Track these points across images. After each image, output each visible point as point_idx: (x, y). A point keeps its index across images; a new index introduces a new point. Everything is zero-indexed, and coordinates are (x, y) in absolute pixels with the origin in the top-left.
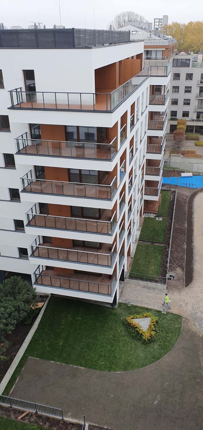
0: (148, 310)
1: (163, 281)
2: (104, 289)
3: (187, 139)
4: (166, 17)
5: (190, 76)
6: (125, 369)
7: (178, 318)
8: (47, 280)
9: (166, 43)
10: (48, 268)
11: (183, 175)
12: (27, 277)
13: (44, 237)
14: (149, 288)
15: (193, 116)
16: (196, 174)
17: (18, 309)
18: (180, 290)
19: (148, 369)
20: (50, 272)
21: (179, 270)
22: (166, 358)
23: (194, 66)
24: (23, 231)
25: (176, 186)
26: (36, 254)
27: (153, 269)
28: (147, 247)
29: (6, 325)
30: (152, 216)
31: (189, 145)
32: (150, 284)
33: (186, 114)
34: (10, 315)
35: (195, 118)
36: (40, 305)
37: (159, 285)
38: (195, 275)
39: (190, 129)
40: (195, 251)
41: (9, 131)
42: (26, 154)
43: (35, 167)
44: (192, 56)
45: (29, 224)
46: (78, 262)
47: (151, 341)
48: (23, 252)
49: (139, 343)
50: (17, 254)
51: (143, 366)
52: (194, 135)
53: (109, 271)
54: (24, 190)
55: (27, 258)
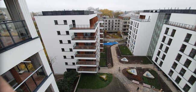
0: (105, 74)
1: (107, 66)
2: (95, 70)
3: (107, 34)
4: (98, 8)
5: (106, 21)
6: (102, 88)
7: (111, 74)
8: (80, 69)
9: (101, 14)
10: (80, 66)
11: (107, 42)
12: (75, 69)
13: (79, 59)
14: (104, 69)
15: (108, 29)
16: (110, 42)
17: (74, 77)
18: (111, 68)
19: (107, 87)
20: (81, 68)
21: (110, 64)
22: (110, 84)
23: (107, 19)
24: (74, 58)
25: (106, 45)
26: (77, 64)
27: (104, 64)
28: (102, 59)
29: (72, 82)
30: (102, 52)
31: (108, 36)
32: (104, 68)
33: (106, 29)
34: (72, 79)
35: (108, 30)
36: (79, 76)
37: (106, 68)
38: (114, 64)
39: (107, 32)
40: (113, 59)
41: (69, 35)
42: (74, 40)
43: (76, 43)
44: (106, 16)
45: (75, 57)
46: (88, 64)
47: (106, 80)
48: (74, 64)
49: (104, 81)
50: (72, 64)
51: (105, 86)
52: (108, 34)
53: (96, 66)
54: (74, 49)
55: (75, 65)
